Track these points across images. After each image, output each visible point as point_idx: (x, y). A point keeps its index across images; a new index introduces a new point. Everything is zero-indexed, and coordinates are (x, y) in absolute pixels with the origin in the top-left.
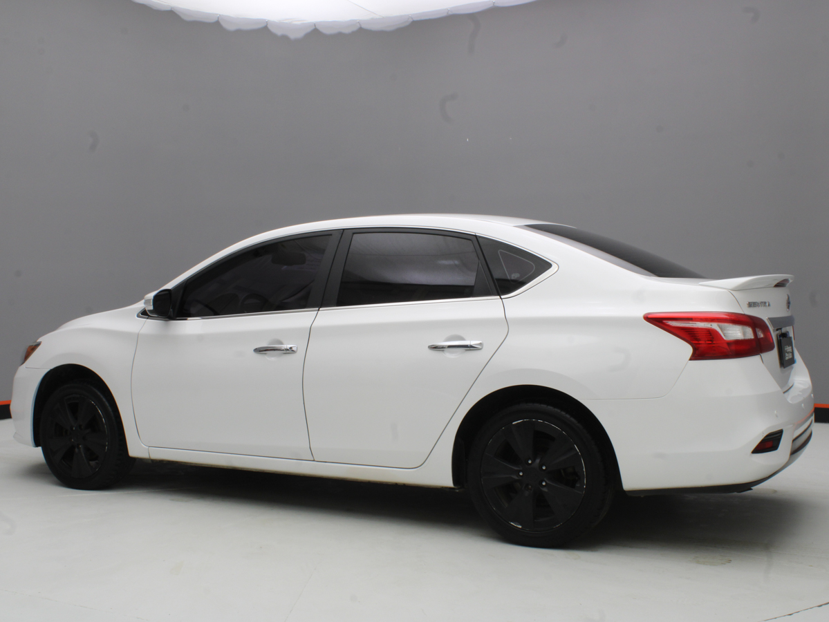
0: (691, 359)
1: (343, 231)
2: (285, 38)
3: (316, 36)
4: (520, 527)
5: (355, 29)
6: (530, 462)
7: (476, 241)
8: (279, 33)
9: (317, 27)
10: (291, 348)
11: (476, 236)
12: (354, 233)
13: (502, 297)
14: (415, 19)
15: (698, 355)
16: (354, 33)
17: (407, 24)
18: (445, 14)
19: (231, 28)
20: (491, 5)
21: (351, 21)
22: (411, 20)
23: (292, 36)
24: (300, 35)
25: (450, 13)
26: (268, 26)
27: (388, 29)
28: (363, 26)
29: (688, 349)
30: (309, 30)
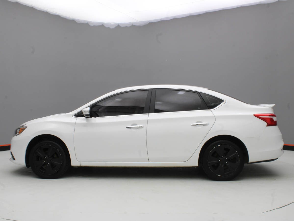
0: (267, 126)
1: (152, 89)
2: (109, 28)
3: (119, 28)
4: (220, 176)
5: (131, 25)
6: (222, 157)
7: (199, 93)
8: (107, 26)
9: (119, 25)
10: (141, 126)
11: (198, 92)
12: (156, 90)
13: (211, 110)
14: (150, 22)
15: (268, 125)
16: (130, 26)
17: (147, 24)
18: (159, 20)
19: (92, 25)
20: (174, 18)
21: (130, 22)
22: (149, 22)
23: (111, 27)
24: (113, 27)
25: (161, 20)
26: (104, 24)
27: (141, 25)
28: (134, 24)
29: (265, 124)
30: (116, 26)
